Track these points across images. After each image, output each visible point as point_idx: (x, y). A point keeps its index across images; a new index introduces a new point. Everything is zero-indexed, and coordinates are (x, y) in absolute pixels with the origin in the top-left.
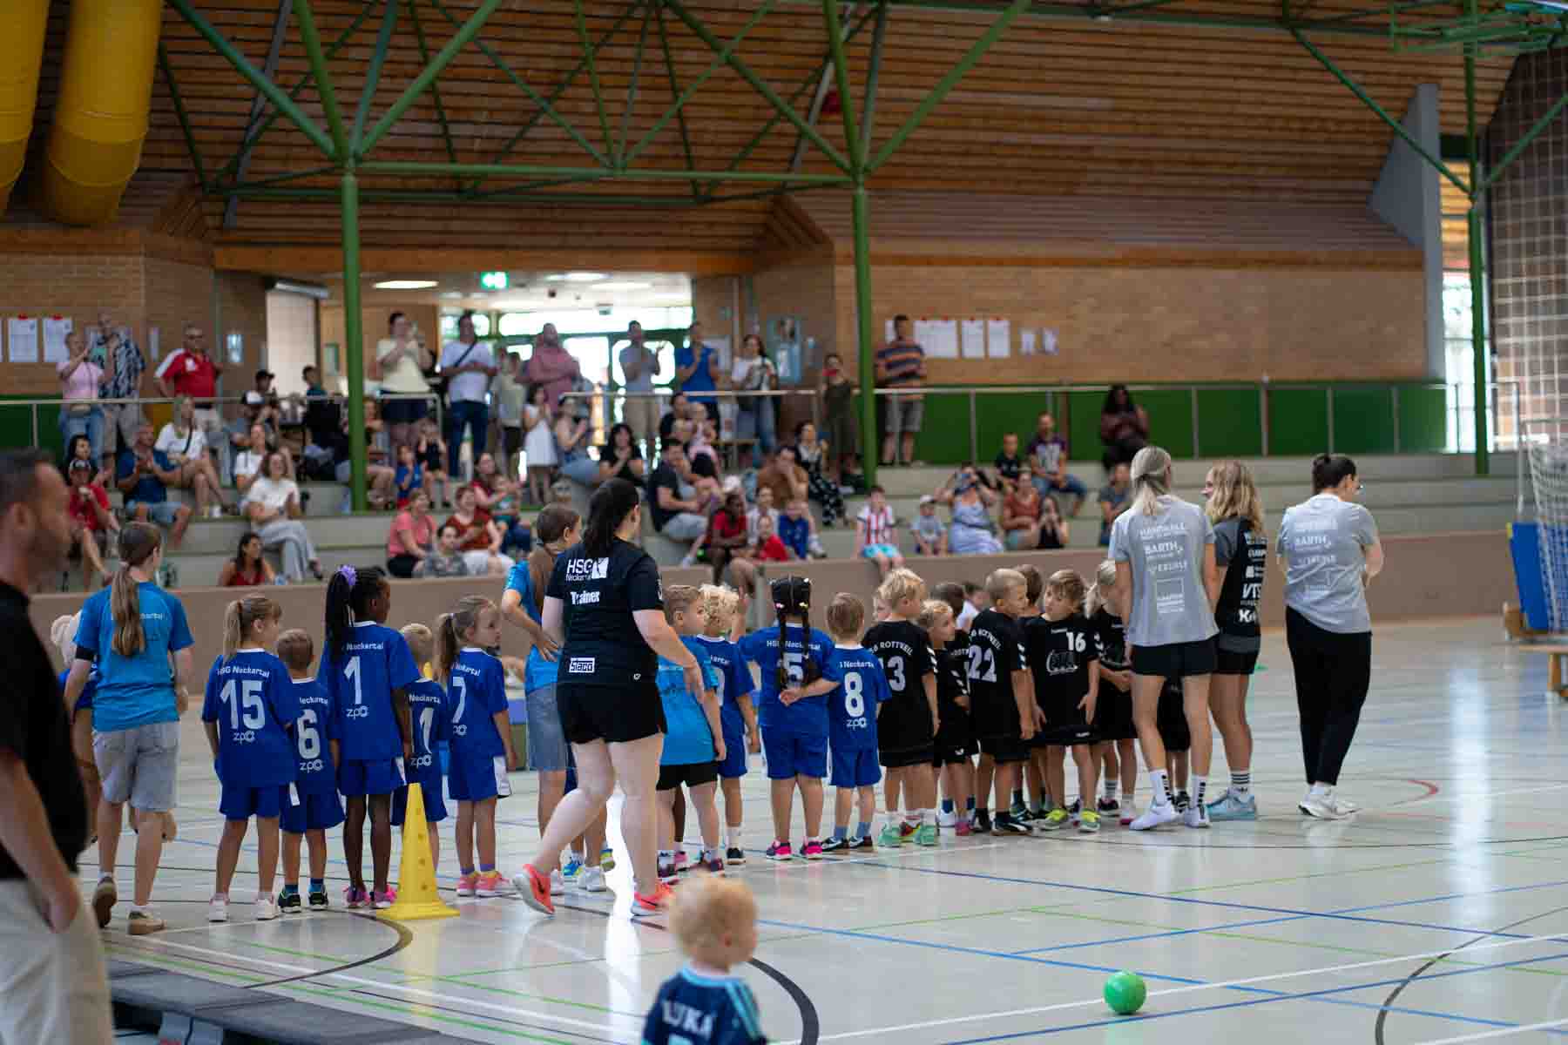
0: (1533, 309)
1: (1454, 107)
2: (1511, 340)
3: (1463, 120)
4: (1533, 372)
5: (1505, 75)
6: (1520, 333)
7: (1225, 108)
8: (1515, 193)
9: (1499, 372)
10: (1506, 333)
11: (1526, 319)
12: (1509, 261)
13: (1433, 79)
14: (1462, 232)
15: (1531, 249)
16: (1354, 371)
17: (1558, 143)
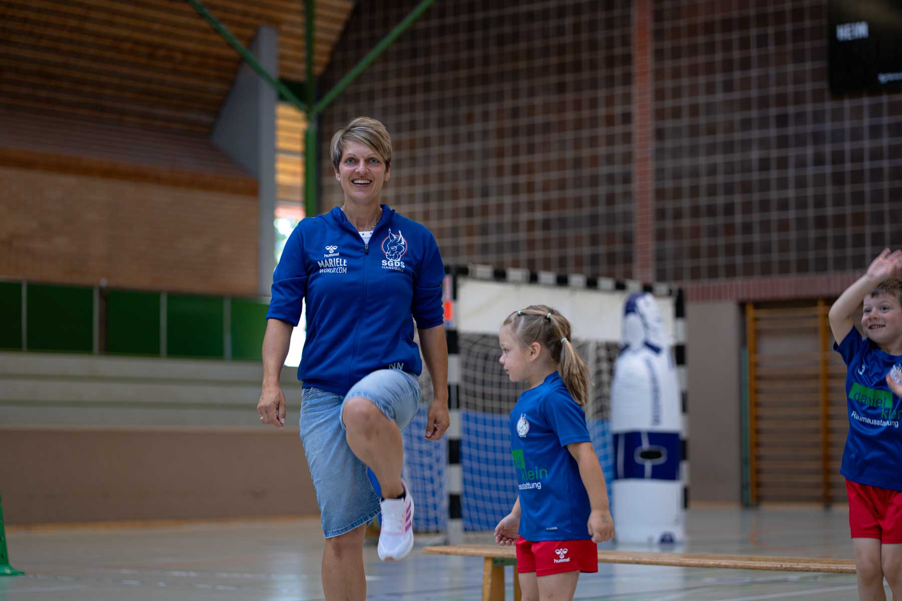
1: (290, 53)
3: (301, 67)
5: (339, 27)
13: (274, 23)
14: (294, 174)
17: (385, 91)
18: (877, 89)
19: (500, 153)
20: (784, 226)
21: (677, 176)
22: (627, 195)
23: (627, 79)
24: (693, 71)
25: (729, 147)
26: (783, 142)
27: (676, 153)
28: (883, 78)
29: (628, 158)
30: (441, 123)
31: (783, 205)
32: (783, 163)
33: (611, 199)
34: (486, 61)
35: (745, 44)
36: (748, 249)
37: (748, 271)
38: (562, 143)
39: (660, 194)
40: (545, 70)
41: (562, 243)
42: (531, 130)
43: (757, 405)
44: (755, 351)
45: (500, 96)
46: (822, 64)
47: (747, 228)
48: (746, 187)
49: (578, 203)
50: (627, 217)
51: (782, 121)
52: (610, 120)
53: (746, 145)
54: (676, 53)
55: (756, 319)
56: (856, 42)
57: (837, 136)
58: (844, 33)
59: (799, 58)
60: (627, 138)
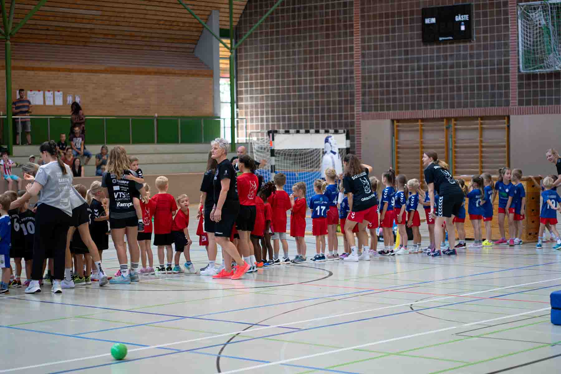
0: (251, 92)
1: (224, 19)
2: (243, 103)
3: (228, 24)
4: (252, 115)
5: (243, 7)
6: (247, 101)
7: (142, 16)
8: (246, 51)
9: (239, 115)
10: (242, 101)
11: (249, 96)
12: (243, 75)
13: (218, 8)
14: (227, 64)
15: (251, 71)
16: (187, 113)
17: (261, 33)
18: (439, 43)
19: (305, 61)
20: (407, 92)
21: (369, 72)
22: (352, 78)
23: (352, 34)
24: (375, 32)
25: (388, 62)
26: (406, 61)
27: (369, 63)
28: (441, 39)
29: (352, 64)
30: (283, 48)
31: (407, 85)
32: (406, 69)
33: (346, 80)
34: (299, 24)
35: (393, 23)
36: (394, 100)
37: (395, 108)
38: (328, 57)
39: (363, 78)
40: (321, 28)
41: (329, 96)
42: (317, 52)
43: (398, 158)
44: (397, 138)
45: (305, 38)
46: (420, 32)
47: (394, 92)
48: (394, 78)
49: (334, 81)
50: (352, 86)
51: (406, 53)
52: (345, 50)
53: (394, 61)
54: (369, 25)
55: (398, 126)
56: (432, 24)
57: (425, 60)
58: (427, 21)
59: (412, 29)
60: (352, 56)
